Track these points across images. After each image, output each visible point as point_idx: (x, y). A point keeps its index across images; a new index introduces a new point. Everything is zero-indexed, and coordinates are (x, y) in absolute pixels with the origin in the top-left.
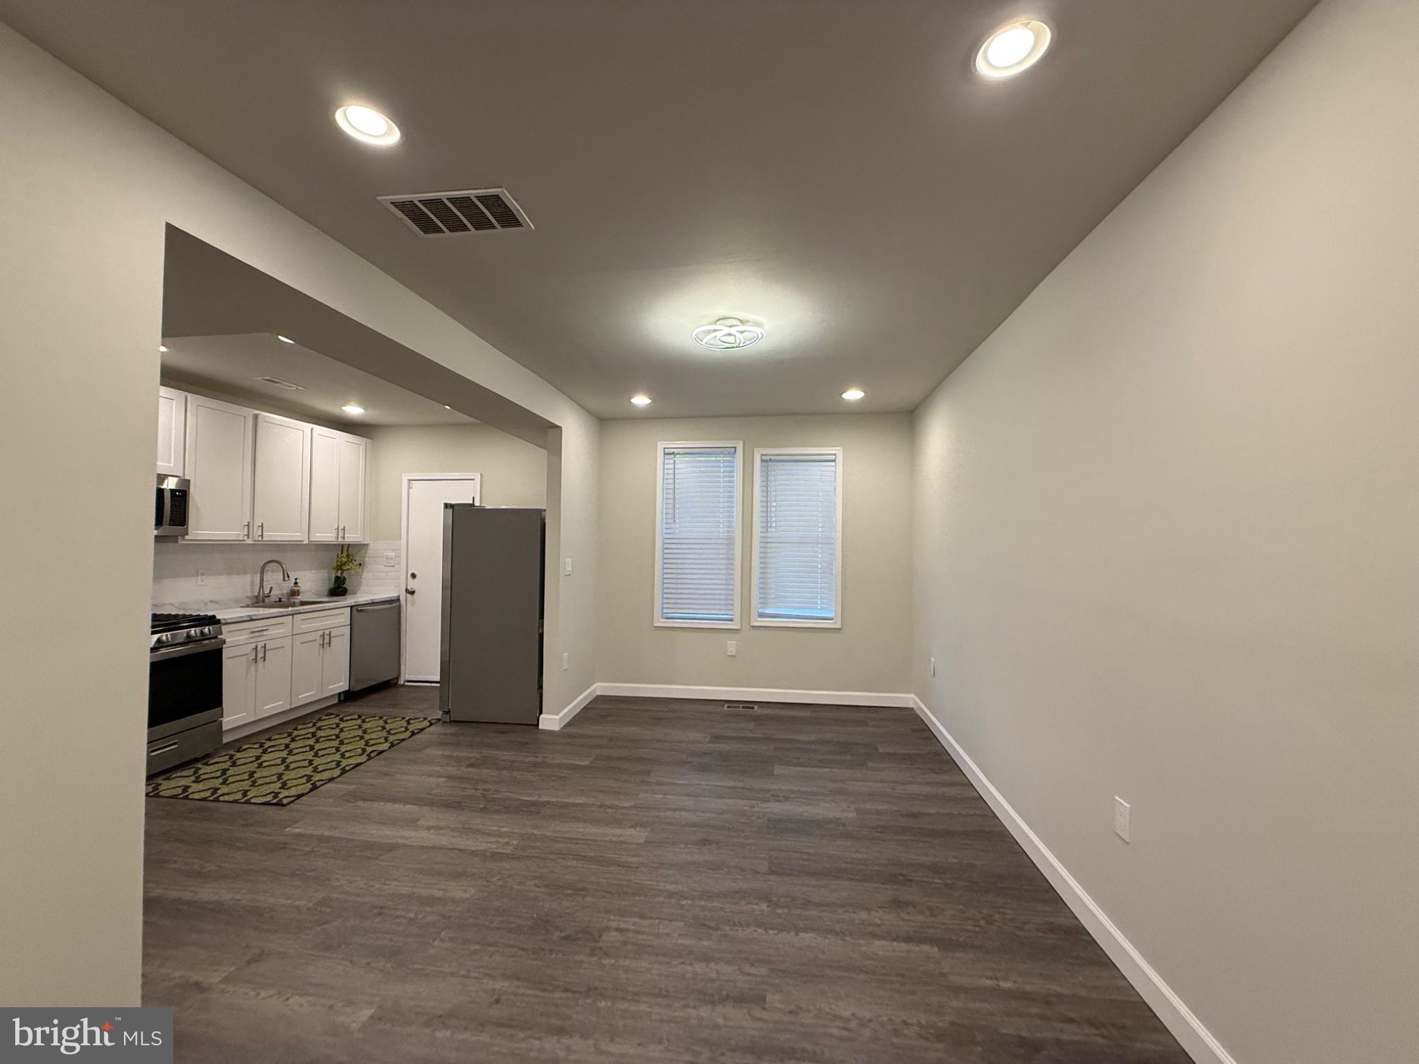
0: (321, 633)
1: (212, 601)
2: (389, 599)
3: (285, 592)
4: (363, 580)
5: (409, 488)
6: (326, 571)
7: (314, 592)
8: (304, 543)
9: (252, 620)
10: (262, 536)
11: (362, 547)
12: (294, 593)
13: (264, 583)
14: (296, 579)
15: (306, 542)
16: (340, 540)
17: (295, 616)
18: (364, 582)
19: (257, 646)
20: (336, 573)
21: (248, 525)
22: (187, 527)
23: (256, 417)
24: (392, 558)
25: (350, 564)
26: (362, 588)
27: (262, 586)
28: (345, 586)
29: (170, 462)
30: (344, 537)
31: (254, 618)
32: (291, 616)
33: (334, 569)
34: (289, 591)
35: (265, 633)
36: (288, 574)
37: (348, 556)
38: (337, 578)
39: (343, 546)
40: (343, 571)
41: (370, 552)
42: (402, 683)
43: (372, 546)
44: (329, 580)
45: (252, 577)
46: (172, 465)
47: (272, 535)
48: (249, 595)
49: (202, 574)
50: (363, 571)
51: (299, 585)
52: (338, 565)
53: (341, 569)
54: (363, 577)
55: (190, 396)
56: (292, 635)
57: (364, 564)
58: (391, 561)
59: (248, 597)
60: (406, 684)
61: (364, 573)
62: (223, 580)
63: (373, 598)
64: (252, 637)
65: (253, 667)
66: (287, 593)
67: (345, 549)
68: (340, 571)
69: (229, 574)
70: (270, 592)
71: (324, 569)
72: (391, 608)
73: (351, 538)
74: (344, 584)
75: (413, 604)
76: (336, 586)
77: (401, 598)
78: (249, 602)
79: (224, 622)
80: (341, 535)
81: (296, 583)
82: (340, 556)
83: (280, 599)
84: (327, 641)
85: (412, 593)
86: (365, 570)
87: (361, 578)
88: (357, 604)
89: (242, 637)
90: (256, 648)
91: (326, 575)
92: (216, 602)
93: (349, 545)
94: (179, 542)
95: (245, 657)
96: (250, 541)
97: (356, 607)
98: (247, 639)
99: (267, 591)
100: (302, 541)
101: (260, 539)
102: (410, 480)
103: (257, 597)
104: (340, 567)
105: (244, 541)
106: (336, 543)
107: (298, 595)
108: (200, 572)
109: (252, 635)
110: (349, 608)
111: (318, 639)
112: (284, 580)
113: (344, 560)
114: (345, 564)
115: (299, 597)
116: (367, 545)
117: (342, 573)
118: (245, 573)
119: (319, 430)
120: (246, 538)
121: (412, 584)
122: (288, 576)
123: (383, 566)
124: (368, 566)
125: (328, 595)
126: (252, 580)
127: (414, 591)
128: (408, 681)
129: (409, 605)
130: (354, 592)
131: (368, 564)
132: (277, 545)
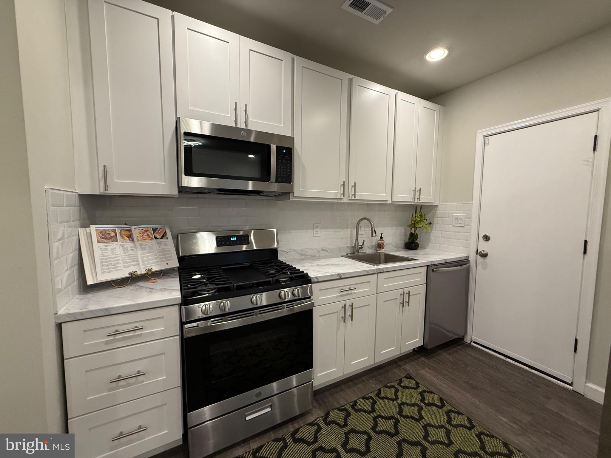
0: (401, 292)
1: (323, 250)
2: (461, 259)
3: (374, 244)
5: (485, 144)
6: (403, 228)
7: (395, 245)
8: (388, 203)
9: (341, 279)
10: (355, 195)
11: (432, 208)
12: (380, 246)
13: (359, 236)
14: (381, 234)
15: (390, 202)
16: (416, 201)
17: (379, 274)
18: (432, 237)
19: (345, 305)
20: (411, 230)
21: (344, 185)
22: (293, 184)
23: (351, 80)
24: (461, 219)
25: (423, 223)
26: (430, 244)
27: (357, 239)
28: (416, 241)
29: (281, 123)
30: (419, 198)
31: (343, 276)
32: (376, 275)
33: (409, 226)
34: (376, 244)
35: (353, 291)
36: (375, 230)
37: (421, 216)
38: (412, 235)
39: (416, 206)
40: (416, 228)
41: (439, 212)
42: (469, 342)
43: (440, 208)
44: (405, 235)
45: (351, 231)
46: (283, 126)
47: (363, 195)
48: (349, 245)
49: (317, 227)
50: (431, 230)
51: (383, 239)
52: (412, 224)
53: (414, 226)
54: (432, 235)
55: (296, 57)
56: (377, 293)
57: (433, 224)
58: (461, 222)
59: (348, 247)
60: (473, 344)
61: (433, 231)
62: (331, 232)
63: (446, 258)
64: (341, 296)
65: (342, 324)
66: (375, 245)
67: (418, 210)
68: (413, 229)
69: (334, 228)
70: (363, 244)
71: (401, 226)
72: (460, 270)
73: (425, 199)
74: (416, 240)
75: (485, 267)
76: (411, 241)
77: (470, 259)
78: (349, 251)
79: (316, 280)
80: (417, 197)
81: (381, 238)
82: (414, 216)
83: (371, 252)
84: (406, 299)
85: (484, 255)
86: (434, 229)
87: (429, 235)
88: (433, 264)
89: (333, 295)
90: (344, 307)
91: (403, 230)
92: (325, 250)
93: (422, 205)
94: (290, 199)
95: (336, 314)
96: (345, 200)
97: (432, 268)
98: (337, 297)
99: (360, 243)
100: (386, 201)
101: (353, 198)
102: (485, 136)
103: (354, 248)
104: (414, 225)
105: (342, 199)
106: (413, 204)
107: (383, 248)
108: (316, 225)
109: (342, 294)
110: (426, 267)
111: (399, 298)
112: (372, 236)
113: (418, 219)
114: (418, 223)
115: (383, 250)
116: (437, 206)
117: (415, 231)
118: (347, 228)
120: (342, 197)
121: (484, 247)
122: (375, 233)
123: (452, 226)
124: (436, 225)
125: (404, 248)
126: (351, 234)
127: (488, 255)
128: (475, 343)
129: (479, 267)
130: (424, 248)
131: (437, 224)
132: (368, 204)
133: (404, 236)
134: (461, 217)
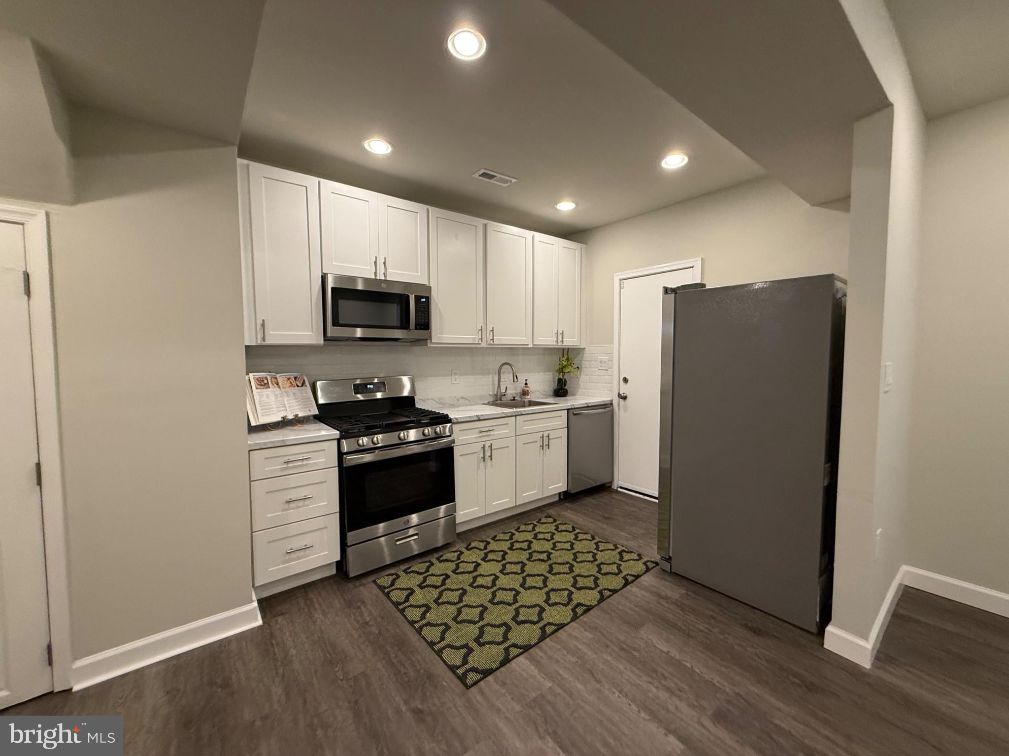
0: (541, 434)
1: (462, 398)
2: (603, 403)
3: (519, 391)
4: (580, 383)
5: (621, 288)
6: (551, 373)
7: (541, 394)
8: (529, 347)
9: (479, 420)
10: (493, 339)
11: (578, 351)
12: (525, 393)
13: (501, 383)
14: (526, 380)
15: (531, 346)
16: (560, 344)
17: (517, 417)
18: (582, 383)
19: (484, 445)
20: (559, 376)
21: (481, 330)
22: (431, 332)
23: (485, 226)
24: (605, 362)
25: (570, 367)
26: (580, 390)
27: (499, 386)
28: (565, 388)
29: (418, 273)
30: (562, 341)
31: (481, 418)
32: (514, 417)
33: (557, 371)
34: (521, 391)
35: (492, 433)
36: (516, 376)
37: (568, 359)
38: (560, 380)
39: (563, 349)
40: (564, 373)
41: (587, 355)
42: (616, 488)
43: (587, 351)
44: (554, 381)
45: (493, 377)
46: (419, 274)
47: (502, 339)
48: (491, 393)
49: (456, 374)
50: (580, 375)
51: (528, 385)
52: (560, 368)
53: (563, 372)
54: (581, 380)
55: (431, 209)
56: (516, 436)
57: (582, 368)
58: (605, 365)
59: (490, 395)
60: (620, 489)
61: (582, 376)
62: (471, 379)
63: (588, 401)
64: (480, 437)
65: (482, 464)
66: (520, 393)
67: (566, 352)
68: (561, 374)
69: (473, 374)
70: (506, 391)
71: (549, 371)
72: (605, 412)
73: (569, 342)
74: (565, 385)
75: (625, 409)
76: (559, 387)
77: (614, 403)
78: (491, 399)
79: (456, 421)
80: (560, 339)
81: (526, 384)
82: (561, 360)
83: (514, 397)
84: (546, 443)
85: (624, 398)
86: (582, 374)
87: (579, 380)
88: (573, 407)
89: (473, 436)
90: (484, 448)
91: (551, 376)
92: (465, 399)
93: (568, 348)
94: (428, 345)
95: (475, 454)
96: (484, 345)
97: (572, 410)
98: (476, 437)
99: (503, 391)
100: (528, 345)
101: (492, 343)
102: (621, 280)
103: (496, 395)
104: (561, 370)
105: (480, 344)
106: (556, 347)
107: (528, 395)
108: (454, 371)
109: (480, 435)
110: (566, 411)
111: (538, 441)
112: (514, 381)
113: (565, 363)
114: (565, 367)
115: (529, 397)
116: (584, 348)
117: (563, 376)
118: (489, 374)
119: (539, 236)
120: (480, 342)
121: (624, 389)
122: (517, 378)
123: (597, 369)
124: (585, 369)
125: (552, 396)
126: (493, 380)
127: (628, 396)
128: (621, 488)
129: (621, 410)
130: (573, 394)
131: (585, 368)
132: (510, 348)
133: (553, 383)
134: (605, 360)
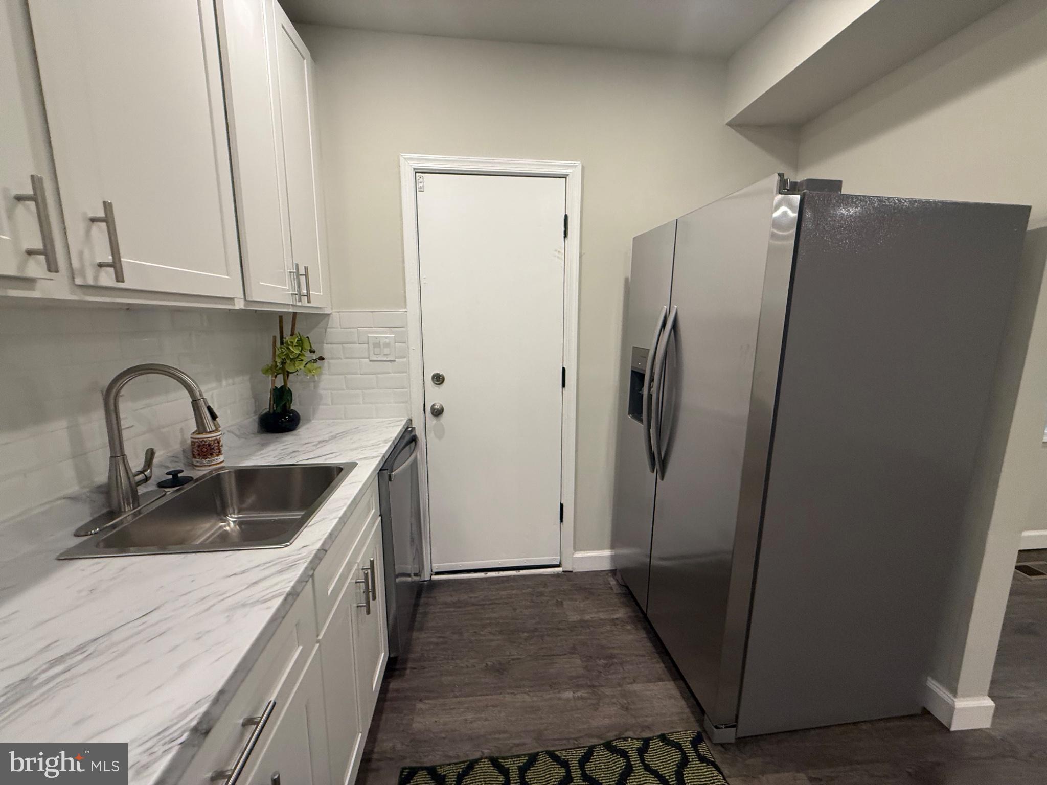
4: (322, 392)
5: (417, 189)
7: (237, 433)
8: (233, 306)
12: (204, 449)
15: (239, 305)
20: (273, 382)
24: (387, 345)
25: (303, 358)
26: (321, 407)
27: (118, 453)
30: (308, 296)
32: (311, 580)
33: (266, 371)
37: (300, 342)
38: (277, 393)
40: (285, 375)
41: (336, 329)
42: (427, 578)
43: (336, 318)
44: (256, 397)
50: (322, 373)
52: (278, 364)
53: (284, 372)
54: (322, 385)
57: (325, 358)
58: (386, 351)
60: (437, 577)
61: (324, 377)
68: (280, 377)
70: (149, 460)
73: (315, 298)
74: (290, 404)
75: (440, 435)
76: (273, 411)
77: (414, 425)
80: (303, 290)
82: (275, 341)
83: (175, 474)
85: (438, 412)
86: (326, 371)
87: (316, 387)
93: (295, 314)
96: (56, 287)
97: (388, 472)
100: (230, 300)
102: (418, 171)
104: (281, 368)
107: (220, 453)
114: (291, 359)
115: (221, 458)
116: (330, 315)
117: (285, 381)
120: (33, 271)
121: (436, 396)
122: (214, 417)
123: (367, 360)
124: (331, 361)
125: (259, 432)
126: (77, 439)
127: (444, 408)
128: (437, 573)
129: (431, 436)
130: (308, 420)
131: (332, 358)
133: (253, 400)
134: (387, 341)
